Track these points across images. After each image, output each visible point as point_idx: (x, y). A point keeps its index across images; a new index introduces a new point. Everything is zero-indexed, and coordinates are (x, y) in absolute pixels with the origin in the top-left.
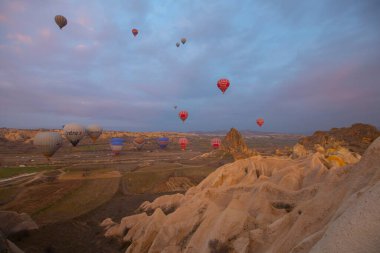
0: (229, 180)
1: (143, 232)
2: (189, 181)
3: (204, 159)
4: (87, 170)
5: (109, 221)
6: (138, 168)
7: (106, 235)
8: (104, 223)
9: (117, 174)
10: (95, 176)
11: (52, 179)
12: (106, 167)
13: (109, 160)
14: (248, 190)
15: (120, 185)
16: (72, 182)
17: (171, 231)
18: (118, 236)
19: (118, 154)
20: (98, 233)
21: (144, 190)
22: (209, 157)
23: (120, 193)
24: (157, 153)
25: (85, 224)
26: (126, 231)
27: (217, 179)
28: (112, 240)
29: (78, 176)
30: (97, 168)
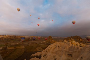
3: (44, 43)
4: (15, 46)
6: (28, 45)
9: (24, 47)
10: (17, 47)
12: (20, 45)
13: (20, 43)
15: (25, 50)
16: (12, 50)
19: (23, 41)
21: (31, 51)
22: (45, 42)
23: (25, 52)
24: (33, 41)
29: (13, 48)
30: (18, 45)
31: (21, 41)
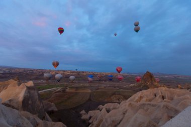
0: (144, 99)
1: (96, 119)
2: (122, 97)
4: (77, 88)
5: (83, 112)
6: (98, 89)
7: (82, 118)
8: (81, 113)
9: (89, 91)
10: (81, 91)
11: (64, 91)
12: (85, 87)
13: (86, 84)
14: (154, 106)
15: (90, 96)
16: (71, 93)
17: (109, 121)
18: (87, 120)
19: (91, 82)
20: (79, 117)
21: (100, 99)
23: (90, 100)
24: (108, 82)
25: (74, 111)
26: (90, 118)
27: (137, 98)
28: (84, 121)
29: (73, 91)
30: (81, 88)
31: (88, 80)
